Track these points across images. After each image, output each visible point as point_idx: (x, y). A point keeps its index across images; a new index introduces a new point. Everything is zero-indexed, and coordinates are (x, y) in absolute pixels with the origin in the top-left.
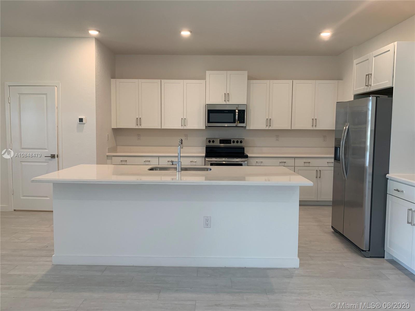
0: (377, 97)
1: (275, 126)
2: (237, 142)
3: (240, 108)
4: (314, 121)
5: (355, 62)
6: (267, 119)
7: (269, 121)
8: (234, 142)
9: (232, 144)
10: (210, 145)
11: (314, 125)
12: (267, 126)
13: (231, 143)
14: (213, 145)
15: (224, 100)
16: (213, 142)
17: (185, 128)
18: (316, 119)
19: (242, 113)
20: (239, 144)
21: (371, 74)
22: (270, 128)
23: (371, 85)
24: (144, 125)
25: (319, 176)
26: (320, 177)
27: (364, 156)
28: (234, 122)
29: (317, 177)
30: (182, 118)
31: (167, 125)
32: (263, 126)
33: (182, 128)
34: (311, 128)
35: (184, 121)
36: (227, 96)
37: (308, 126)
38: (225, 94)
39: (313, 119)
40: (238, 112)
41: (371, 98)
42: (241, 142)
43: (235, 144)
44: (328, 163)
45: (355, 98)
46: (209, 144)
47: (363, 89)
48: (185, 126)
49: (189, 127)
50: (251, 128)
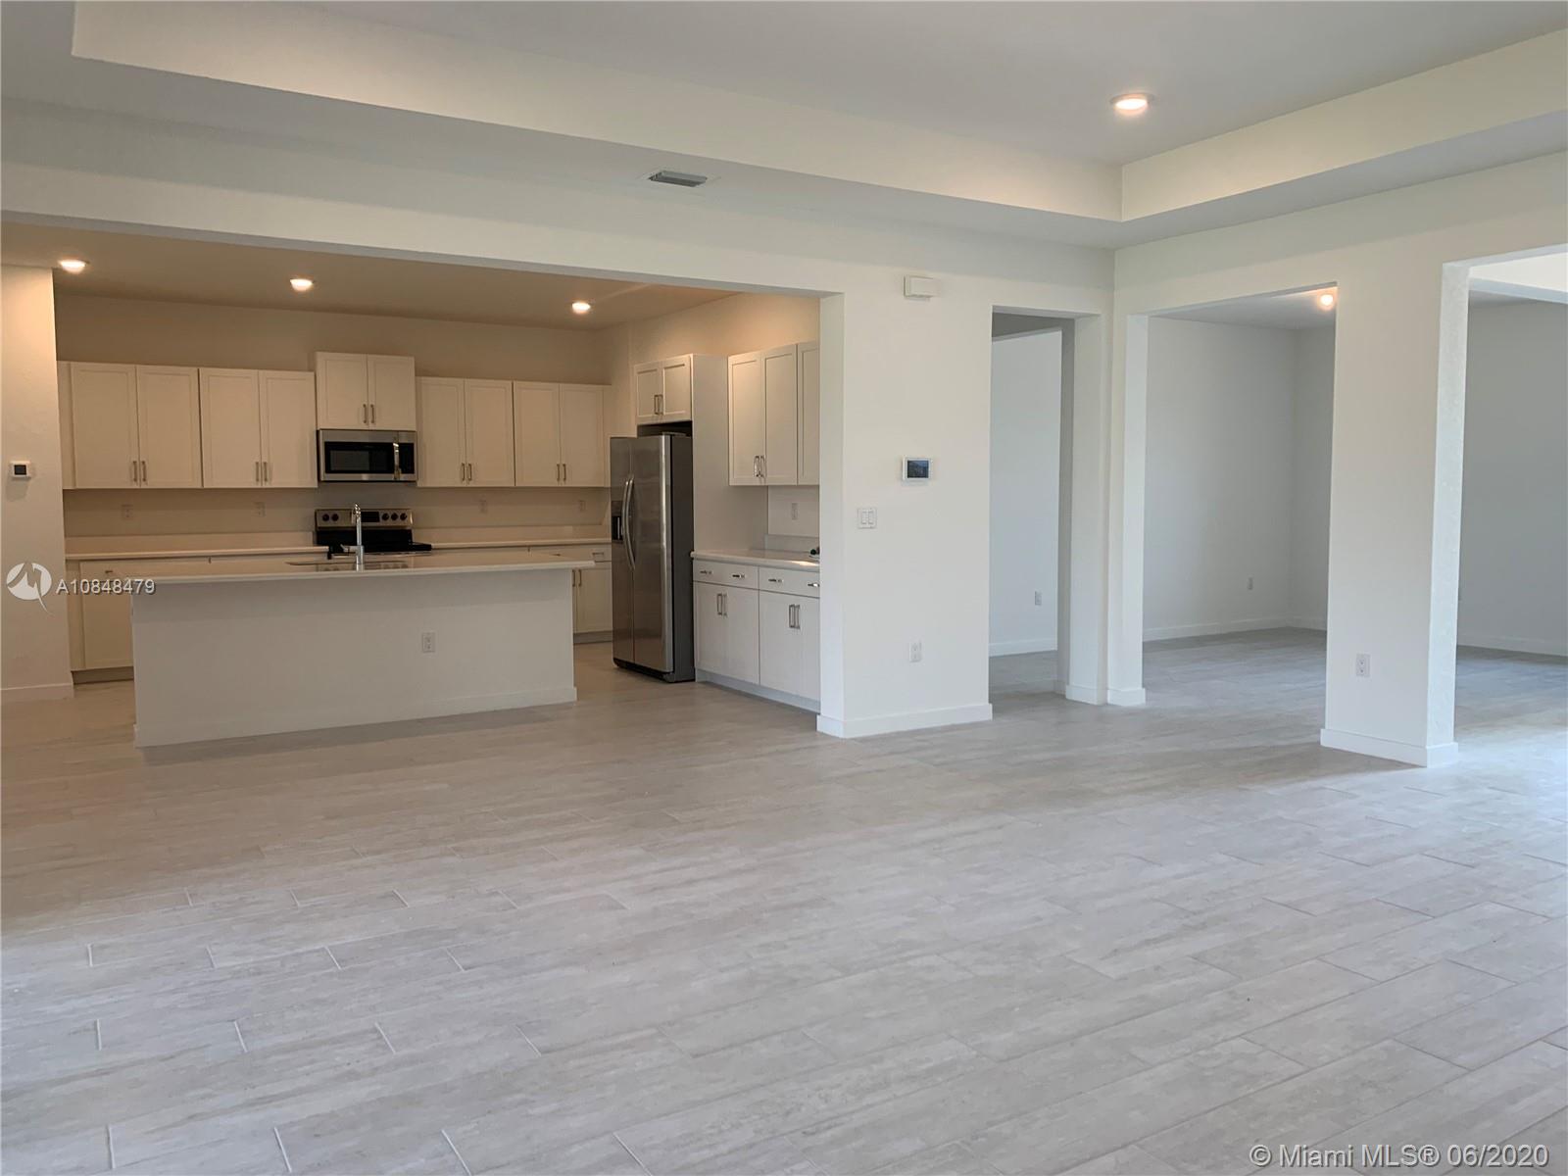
0: (671, 436)
1: (482, 480)
2: (394, 517)
3: (404, 440)
4: (562, 468)
5: (636, 367)
6: (463, 465)
7: (467, 470)
8: (385, 517)
9: (382, 523)
10: (329, 525)
11: (562, 477)
12: (463, 479)
13: (378, 521)
14: (333, 525)
15: (362, 419)
16: (335, 518)
17: (267, 485)
18: (564, 465)
19: (408, 450)
20: (399, 523)
21: (662, 396)
22: (472, 484)
23: (662, 413)
24: (156, 481)
25: (578, 582)
26: (580, 585)
27: (659, 539)
28: (390, 470)
29: (574, 585)
30: (255, 461)
31: (220, 479)
32: (453, 480)
33: (259, 486)
34: (555, 484)
35: (262, 469)
36: (370, 411)
37: (550, 480)
38: (364, 406)
39: (558, 465)
40: (400, 448)
41: (663, 437)
42: (403, 517)
43: (390, 523)
44: (594, 554)
45: (639, 434)
46: (322, 524)
47: (650, 418)
48: (266, 480)
49: (276, 482)
50: (428, 485)
